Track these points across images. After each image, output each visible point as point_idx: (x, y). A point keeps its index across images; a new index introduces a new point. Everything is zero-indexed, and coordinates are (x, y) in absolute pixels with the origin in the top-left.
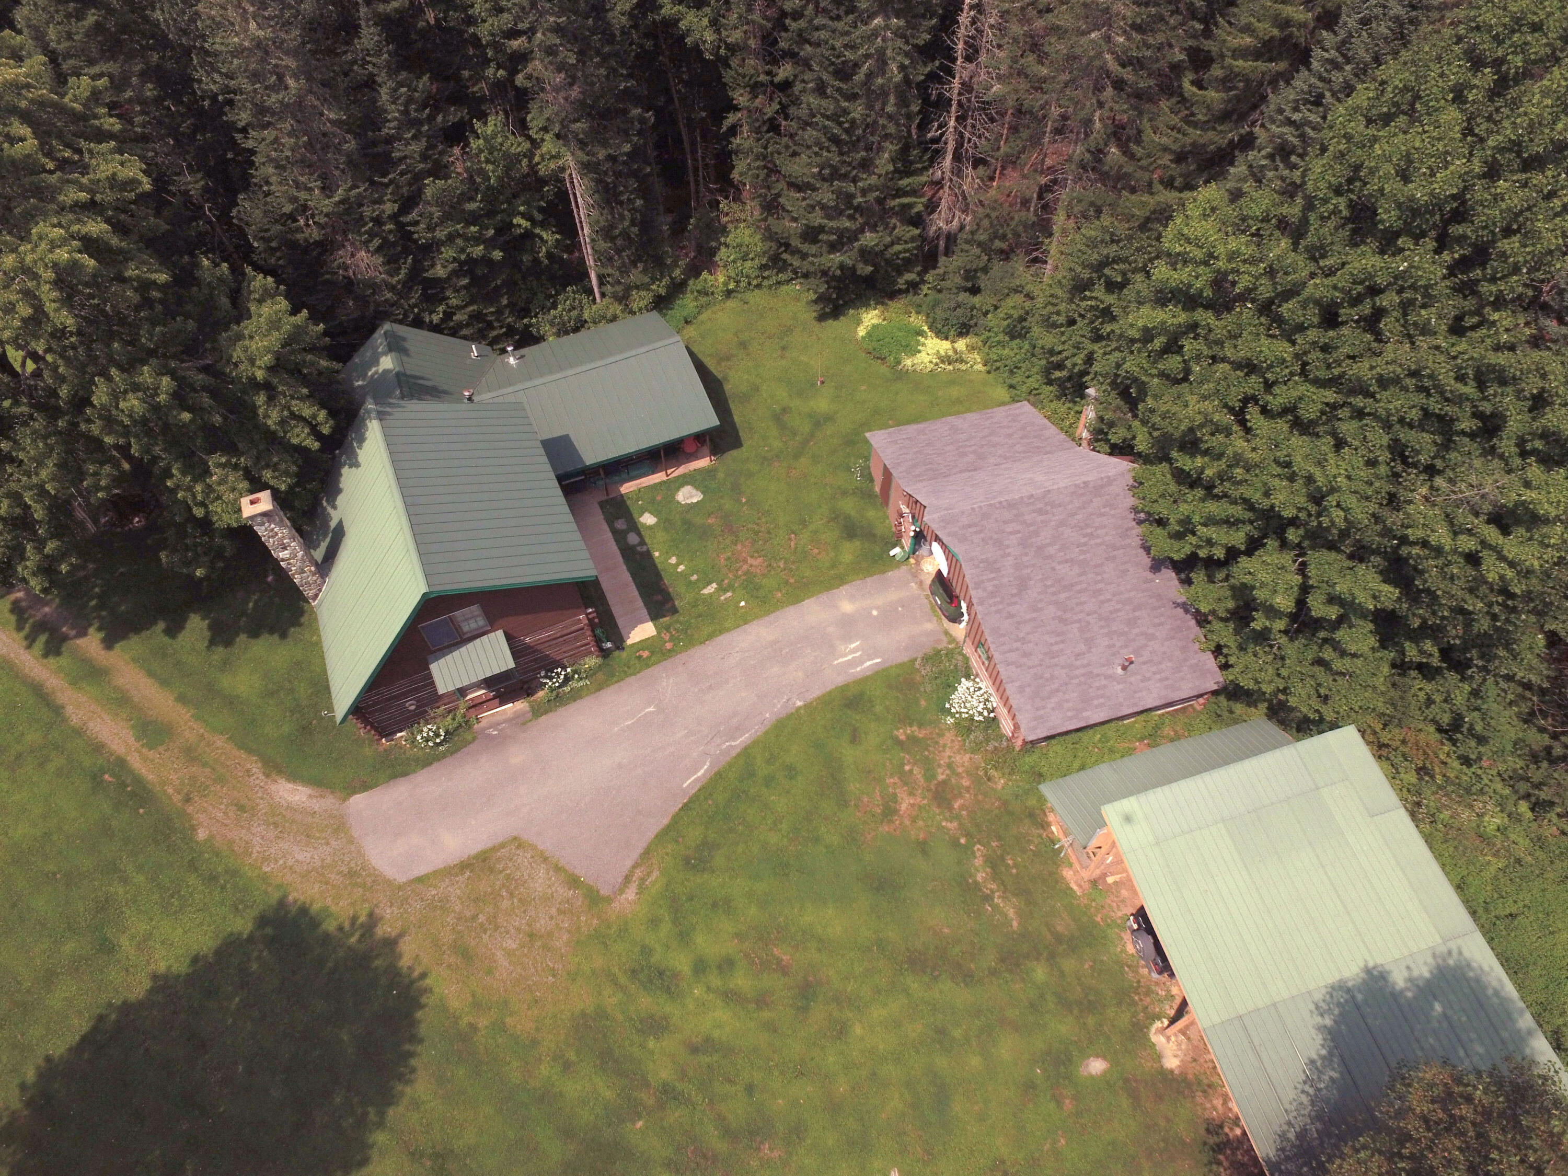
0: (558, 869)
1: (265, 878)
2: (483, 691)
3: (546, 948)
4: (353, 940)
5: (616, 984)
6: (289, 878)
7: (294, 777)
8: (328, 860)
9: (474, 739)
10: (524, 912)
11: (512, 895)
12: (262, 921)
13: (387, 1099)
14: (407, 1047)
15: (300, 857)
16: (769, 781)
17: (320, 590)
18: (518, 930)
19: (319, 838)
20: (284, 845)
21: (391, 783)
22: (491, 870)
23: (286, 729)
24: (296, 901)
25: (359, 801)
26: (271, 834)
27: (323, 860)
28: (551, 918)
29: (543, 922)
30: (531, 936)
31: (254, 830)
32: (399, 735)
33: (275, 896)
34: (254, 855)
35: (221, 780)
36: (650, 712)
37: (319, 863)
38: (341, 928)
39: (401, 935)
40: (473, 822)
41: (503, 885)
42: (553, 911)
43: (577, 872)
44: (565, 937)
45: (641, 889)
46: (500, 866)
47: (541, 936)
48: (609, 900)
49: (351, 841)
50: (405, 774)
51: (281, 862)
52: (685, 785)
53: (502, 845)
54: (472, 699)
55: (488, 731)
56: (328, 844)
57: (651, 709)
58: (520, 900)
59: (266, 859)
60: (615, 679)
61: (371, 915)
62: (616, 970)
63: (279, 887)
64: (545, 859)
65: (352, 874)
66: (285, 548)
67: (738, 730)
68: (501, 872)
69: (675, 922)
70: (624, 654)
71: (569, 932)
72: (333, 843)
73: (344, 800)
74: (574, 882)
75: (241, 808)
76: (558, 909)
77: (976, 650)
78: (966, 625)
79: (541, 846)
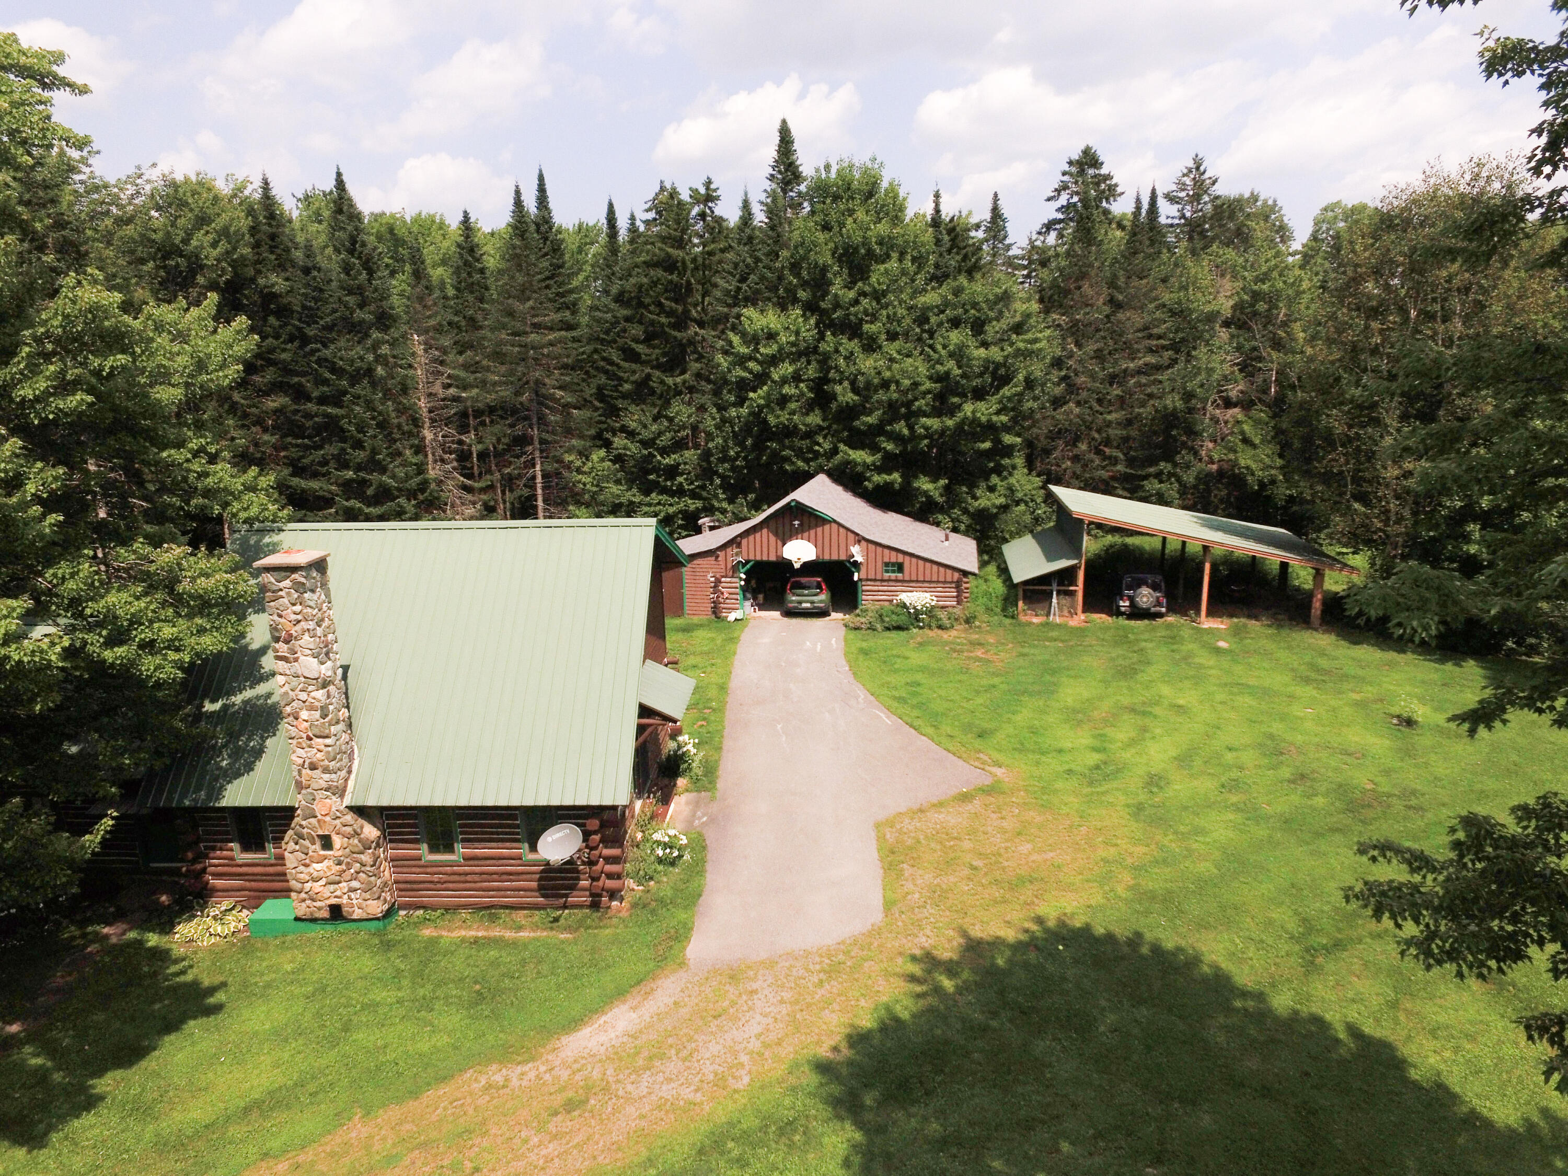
0: (941, 804)
1: (759, 1088)
3: (1041, 827)
4: (948, 984)
6: (787, 1050)
8: (788, 996)
10: (985, 834)
11: (956, 839)
15: (753, 1028)
17: (350, 772)
18: (1008, 840)
19: (733, 1004)
20: (711, 1050)
21: (701, 908)
22: (910, 848)
24: (836, 1048)
25: (700, 946)
26: (673, 1066)
27: (782, 1002)
30: (1019, 834)
31: (641, 1091)
34: (698, 1098)
35: (464, 1136)
37: (785, 1009)
39: (965, 935)
41: (939, 842)
43: (951, 793)
44: (1032, 813)
45: (998, 763)
46: (910, 842)
47: (1025, 828)
48: (998, 782)
49: (770, 964)
50: (697, 895)
51: (744, 1058)
52: (890, 723)
53: (881, 835)
56: (753, 993)
57: (780, 726)
61: (914, 958)
63: (793, 1069)
64: (921, 811)
65: (833, 970)
68: (918, 842)
71: (1026, 809)
72: (755, 986)
73: (684, 964)
74: (965, 798)
75: (570, 1106)
76: (993, 811)
77: (882, 580)
78: (863, 569)
79: (903, 809)
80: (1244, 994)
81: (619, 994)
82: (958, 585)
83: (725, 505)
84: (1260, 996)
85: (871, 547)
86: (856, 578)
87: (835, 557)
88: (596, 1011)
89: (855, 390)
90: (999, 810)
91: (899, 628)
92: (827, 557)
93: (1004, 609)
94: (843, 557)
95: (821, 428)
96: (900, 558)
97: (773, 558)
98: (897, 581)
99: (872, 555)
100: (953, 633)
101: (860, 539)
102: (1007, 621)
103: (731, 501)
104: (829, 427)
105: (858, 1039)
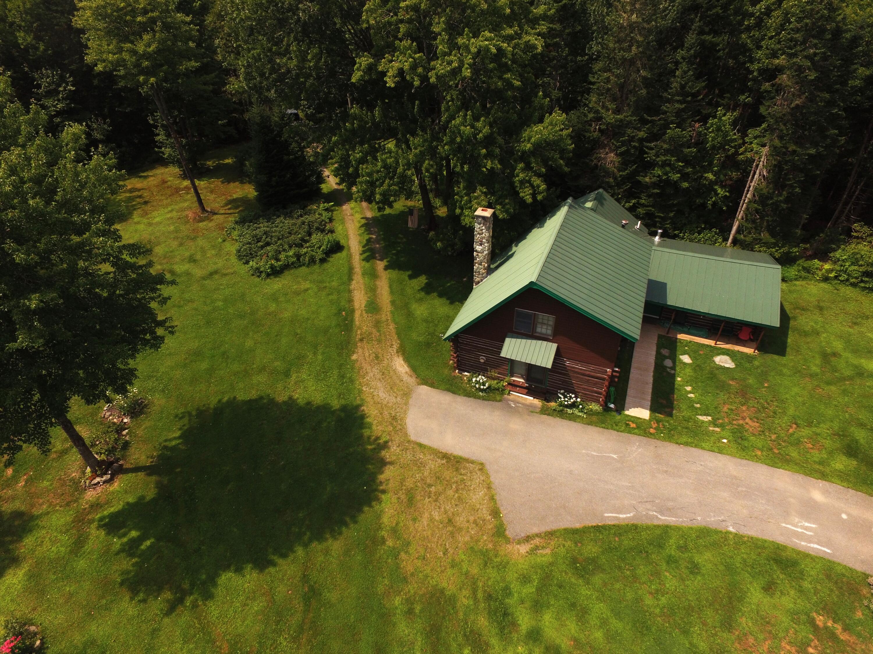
0: (492, 498)
1: (360, 391)
2: (523, 381)
3: (452, 535)
4: (369, 447)
5: (474, 592)
6: (369, 399)
7: (407, 360)
8: (390, 405)
9: (500, 401)
10: (456, 505)
11: (457, 491)
12: (344, 408)
13: (319, 537)
14: (348, 519)
15: (381, 394)
16: (670, 561)
17: (482, 280)
18: (446, 512)
19: (394, 392)
20: (379, 385)
21: (445, 392)
22: (457, 470)
23: (421, 339)
24: (363, 410)
25: (424, 389)
26: (379, 376)
27: (388, 403)
28: (468, 521)
29: (461, 519)
30: (450, 521)
31: (374, 370)
32: (466, 373)
33: (358, 402)
34: (365, 380)
35: (379, 341)
36: (613, 458)
37: (385, 403)
38: (369, 437)
39: (391, 463)
40: (467, 439)
41: (457, 482)
42: (472, 519)
43: (501, 509)
44: (467, 539)
45: (532, 552)
46: (463, 471)
47: (454, 526)
48: (508, 541)
49: (406, 404)
50: (454, 393)
51: (372, 390)
52: (606, 515)
53: (473, 462)
54: (514, 381)
55: (510, 402)
56: (396, 397)
57: (615, 456)
58: (459, 498)
59: (367, 385)
60: (603, 425)
61: (386, 442)
62: (481, 584)
63: (362, 400)
64: (489, 488)
65: (394, 418)
66: (481, 245)
67: (669, 511)
68: (461, 474)
69: (539, 590)
70: (618, 417)
71: (471, 538)
72: (398, 399)
73: (418, 385)
74: (495, 513)
75: (377, 357)
76: (475, 520)
79: (492, 479)
81: (413, 368)
105: (363, 417)
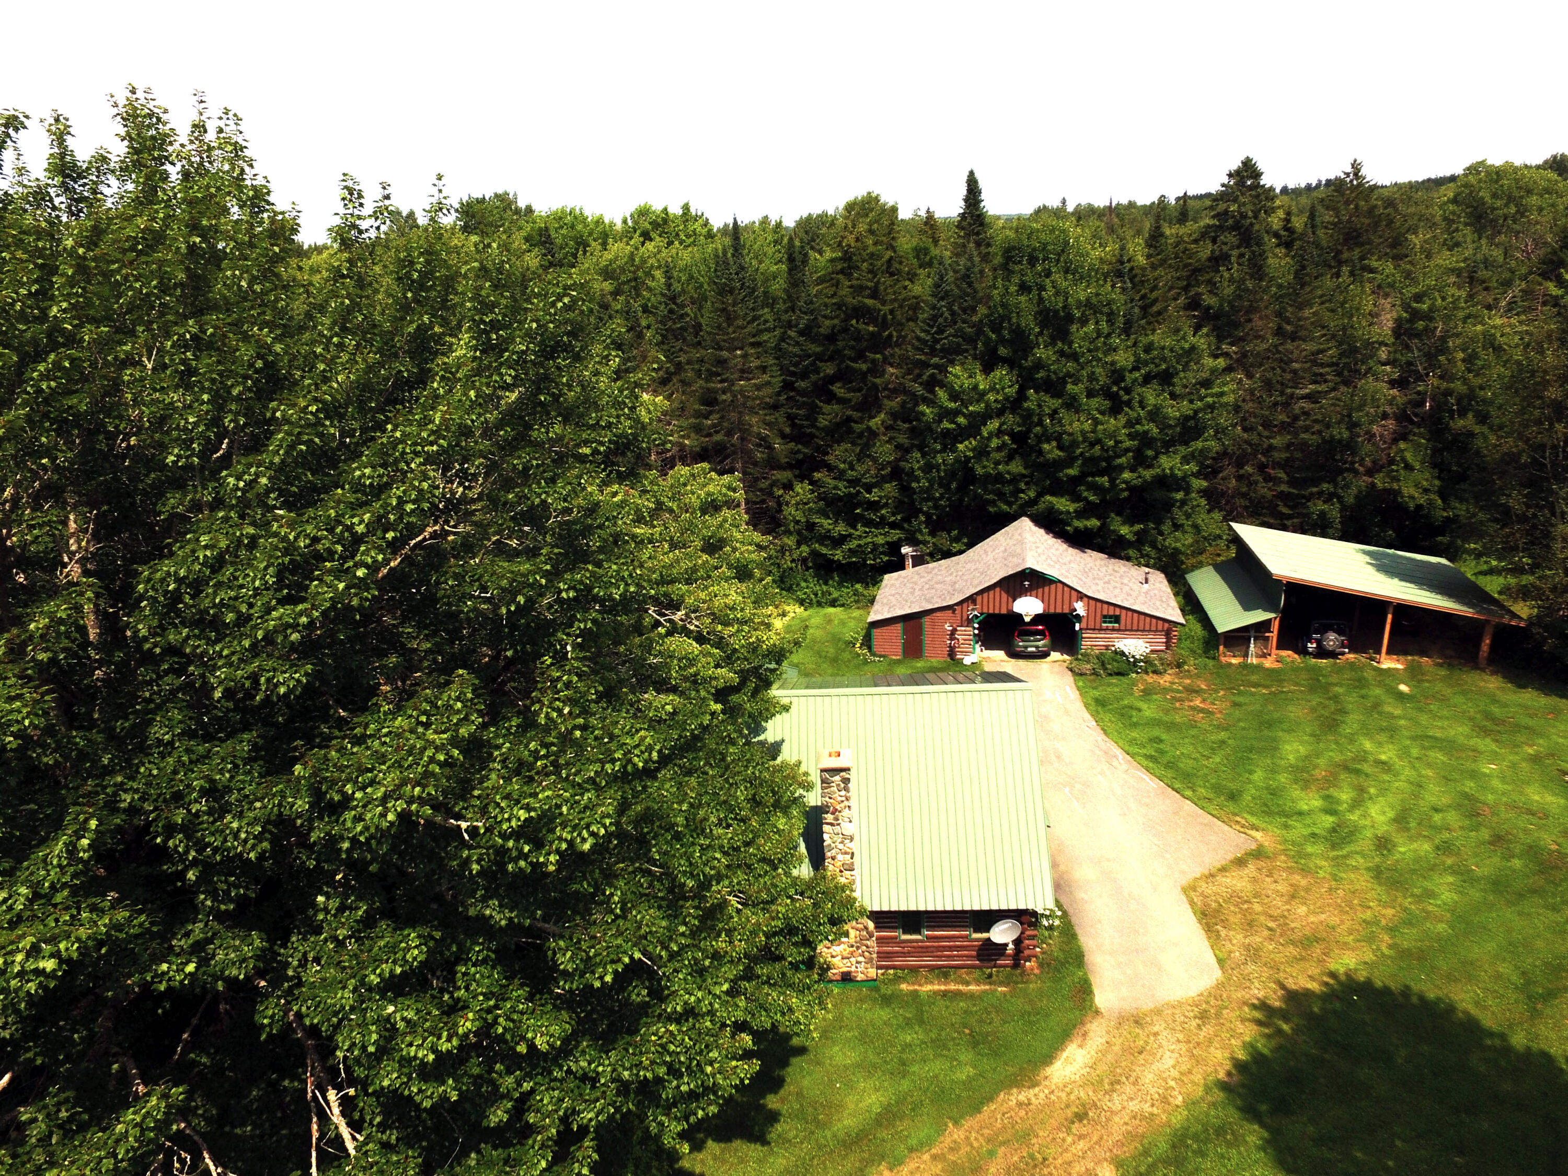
0: (1223, 869)
1: (1191, 1104)
3: (1307, 890)
4: (1285, 1027)
5: (1345, 857)
6: (1198, 1077)
7: (1048, 1059)
8: (1181, 1037)
10: (1267, 897)
11: (1248, 902)
12: (1250, 1112)
15: (1168, 1061)
18: (1286, 903)
19: (1147, 1043)
20: (1148, 1077)
21: (1090, 965)
22: (1217, 911)
24: (1229, 1074)
25: (1103, 998)
26: (1129, 1089)
27: (1179, 1041)
28: (1275, 882)
29: (1279, 887)
30: (1293, 897)
31: (1117, 1106)
33: (1219, 1095)
34: (1155, 1111)
35: (1025, 1137)
37: (1184, 1047)
39: (1283, 987)
40: (1160, 912)
41: (1236, 906)
42: (1268, 880)
43: (1229, 858)
44: (1297, 877)
45: (1254, 827)
46: (1214, 905)
47: (1295, 891)
48: (1260, 847)
49: (1158, 1012)
50: (1081, 955)
51: (1172, 1083)
52: (1154, 786)
53: (1191, 899)
56: (1156, 1034)
57: (1067, 789)
59: (1164, 1100)
61: (1254, 1007)
62: (1331, 854)
63: (1208, 1089)
64: (1212, 875)
65: (1203, 1016)
67: (1108, 753)
68: (1220, 905)
69: (1286, 816)
71: (1291, 874)
72: (1156, 1029)
73: (1099, 1011)
74: (1240, 862)
75: (1080, 1117)
76: (1267, 876)
77: (1101, 629)
78: (1084, 621)
79: (1198, 875)
80: (1491, 1034)
82: (1168, 634)
83: (928, 538)
84: (1502, 1036)
85: (1092, 603)
86: (1077, 627)
87: (1059, 611)
88: (1057, 1049)
89: (1060, 447)
90: (1270, 875)
91: (1119, 674)
92: (1052, 611)
93: (1206, 651)
94: (1066, 611)
95: (1024, 476)
96: (1118, 612)
97: (1004, 611)
98: (1113, 630)
99: (1092, 609)
100: (1167, 678)
101: (1081, 596)
102: (1211, 663)
103: (933, 533)
104: (1031, 476)
105: (1240, 1066)
